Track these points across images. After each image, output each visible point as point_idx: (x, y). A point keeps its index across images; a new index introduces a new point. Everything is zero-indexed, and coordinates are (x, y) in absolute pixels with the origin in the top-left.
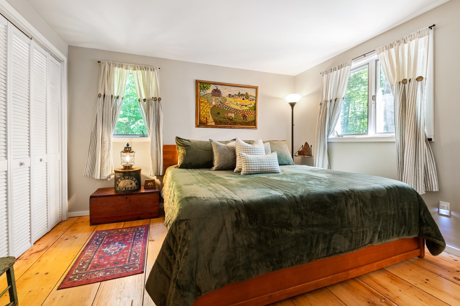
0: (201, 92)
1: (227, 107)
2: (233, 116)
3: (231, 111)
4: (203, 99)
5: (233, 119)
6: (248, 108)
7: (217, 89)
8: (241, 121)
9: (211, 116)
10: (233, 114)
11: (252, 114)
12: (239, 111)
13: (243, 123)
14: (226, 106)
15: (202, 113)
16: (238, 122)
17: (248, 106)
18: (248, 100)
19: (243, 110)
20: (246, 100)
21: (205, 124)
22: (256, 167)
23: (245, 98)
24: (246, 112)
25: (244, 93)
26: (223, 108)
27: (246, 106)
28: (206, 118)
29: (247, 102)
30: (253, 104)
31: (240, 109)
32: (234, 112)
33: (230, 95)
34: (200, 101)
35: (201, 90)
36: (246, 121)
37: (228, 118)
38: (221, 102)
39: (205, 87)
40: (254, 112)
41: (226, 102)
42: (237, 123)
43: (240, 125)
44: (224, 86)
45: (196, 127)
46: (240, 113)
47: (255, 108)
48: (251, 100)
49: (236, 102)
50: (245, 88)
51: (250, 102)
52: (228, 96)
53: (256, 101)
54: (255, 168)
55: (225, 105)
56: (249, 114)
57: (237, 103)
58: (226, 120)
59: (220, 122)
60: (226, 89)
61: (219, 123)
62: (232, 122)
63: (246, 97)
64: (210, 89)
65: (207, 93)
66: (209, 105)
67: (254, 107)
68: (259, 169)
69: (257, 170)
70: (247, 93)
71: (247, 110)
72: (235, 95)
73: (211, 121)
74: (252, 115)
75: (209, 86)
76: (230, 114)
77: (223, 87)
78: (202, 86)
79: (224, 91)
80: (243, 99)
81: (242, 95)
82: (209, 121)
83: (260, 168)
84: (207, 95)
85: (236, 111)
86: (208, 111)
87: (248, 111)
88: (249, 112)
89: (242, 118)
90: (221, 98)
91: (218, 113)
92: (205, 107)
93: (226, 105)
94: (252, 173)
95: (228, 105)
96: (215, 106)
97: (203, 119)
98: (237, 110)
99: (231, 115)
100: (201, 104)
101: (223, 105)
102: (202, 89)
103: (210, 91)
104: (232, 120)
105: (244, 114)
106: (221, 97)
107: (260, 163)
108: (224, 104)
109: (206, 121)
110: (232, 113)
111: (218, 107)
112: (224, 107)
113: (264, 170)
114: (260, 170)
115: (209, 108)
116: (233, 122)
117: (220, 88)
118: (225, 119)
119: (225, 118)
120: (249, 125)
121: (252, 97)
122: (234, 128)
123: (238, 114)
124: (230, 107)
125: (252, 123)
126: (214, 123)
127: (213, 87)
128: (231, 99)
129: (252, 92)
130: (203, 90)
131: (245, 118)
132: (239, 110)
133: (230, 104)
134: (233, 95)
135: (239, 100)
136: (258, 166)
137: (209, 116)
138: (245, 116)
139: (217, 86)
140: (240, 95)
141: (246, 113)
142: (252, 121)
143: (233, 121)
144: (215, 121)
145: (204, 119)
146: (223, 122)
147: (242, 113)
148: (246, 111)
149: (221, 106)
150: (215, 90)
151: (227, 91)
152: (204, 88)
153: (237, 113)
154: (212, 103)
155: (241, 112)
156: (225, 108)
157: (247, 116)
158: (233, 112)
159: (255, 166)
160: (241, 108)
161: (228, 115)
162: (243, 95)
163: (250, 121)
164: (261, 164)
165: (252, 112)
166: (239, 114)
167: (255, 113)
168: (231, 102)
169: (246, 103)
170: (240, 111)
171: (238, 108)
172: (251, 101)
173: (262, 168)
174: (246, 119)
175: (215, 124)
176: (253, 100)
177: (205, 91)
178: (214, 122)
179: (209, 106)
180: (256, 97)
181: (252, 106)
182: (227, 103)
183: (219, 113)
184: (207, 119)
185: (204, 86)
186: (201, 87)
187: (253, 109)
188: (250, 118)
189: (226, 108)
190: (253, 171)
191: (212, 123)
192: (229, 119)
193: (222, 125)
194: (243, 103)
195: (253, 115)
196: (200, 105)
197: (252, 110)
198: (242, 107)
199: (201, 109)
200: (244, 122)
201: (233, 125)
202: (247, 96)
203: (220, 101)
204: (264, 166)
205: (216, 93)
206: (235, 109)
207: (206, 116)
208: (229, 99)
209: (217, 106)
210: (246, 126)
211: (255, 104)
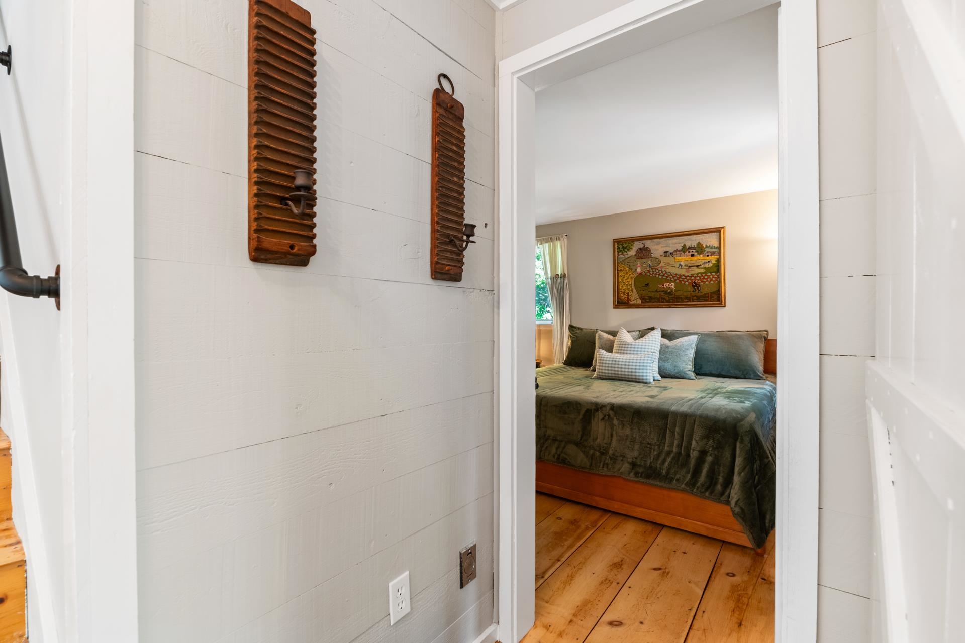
0: (619, 256)
1: (662, 272)
2: (673, 287)
3: (669, 278)
4: (622, 265)
5: (672, 291)
6: (702, 271)
7: (644, 246)
8: (689, 294)
9: (635, 291)
10: (673, 284)
11: (711, 280)
12: (683, 277)
13: (693, 297)
14: (660, 272)
15: (622, 287)
16: (682, 296)
17: (702, 266)
18: (702, 256)
19: (692, 275)
20: (697, 257)
21: (625, 303)
22: (608, 370)
23: (695, 254)
24: (698, 278)
25: (694, 244)
26: (654, 275)
27: (698, 266)
28: (628, 293)
29: (700, 259)
30: (714, 262)
31: (686, 274)
32: (675, 280)
33: (666, 252)
34: (618, 270)
35: (620, 253)
36: (699, 294)
37: (663, 292)
38: (650, 267)
39: (625, 248)
40: (716, 276)
41: (660, 265)
42: (681, 298)
43: (687, 302)
44: (655, 240)
45: (614, 308)
46: (685, 280)
47: (717, 268)
48: (709, 254)
49: (679, 263)
50: (695, 236)
51: (707, 259)
52: (663, 254)
53: (719, 254)
54: (606, 371)
55: (657, 271)
56: (705, 281)
57: (680, 265)
58: (660, 294)
59: (650, 298)
60: (658, 244)
61: (648, 301)
62: (670, 297)
63: (697, 251)
64: (634, 249)
65: (628, 256)
66: (632, 274)
67: (716, 266)
68: (611, 374)
69: (610, 375)
70: (699, 244)
71: (701, 273)
72: (677, 250)
73: (635, 298)
74: (712, 282)
75: (632, 245)
76: (666, 285)
77: (654, 242)
78: (621, 247)
79: (656, 247)
80: (693, 255)
81: (690, 248)
82: (632, 299)
83: (613, 372)
84: (628, 259)
85: (678, 279)
86: (630, 283)
87: (704, 275)
88: (706, 277)
89: (690, 289)
90: (651, 261)
91: (646, 285)
92: (626, 278)
93: (660, 269)
94: (604, 377)
95: (663, 270)
96: (641, 274)
97: (622, 295)
98: (681, 276)
99: (669, 285)
100: (620, 274)
101: (654, 270)
102: (621, 251)
103: (632, 252)
104: (670, 294)
105: (695, 282)
106: (650, 259)
107: (613, 366)
108: (656, 269)
109: (628, 298)
110: (670, 281)
111: (646, 274)
112: (656, 274)
113: (620, 376)
114: (613, 375)
115: (632, 278)
116: (673, 298)
117: (648, 244)
118: (658, 294)
119: (658, 292)
120: (707, 301)
121: (711, 248)
122: (676, 307)
123: (683, 282)
124: (667, 273)
125: (712, 297)
126: (640, 301)
127: (638, 245)
128: (670, 259)
129: (710, 240)
130: (623, 253)
131: (698, 289)
132: (684, 275)
133: (668, 267)
134: (672, 251)
135: (685, 259)
136: (610, 369)
137: (632, 291)
138: (696, 285)
139: (644, 241)
140: (685, 249)
141: (698, 280)
142: (713, 293)
143: (673, 296)
144: (642, 298)
145: (625, 296)
146: (654, 298)
147: (689, 281)
148: (697, 276)
149: (652, 273)
150: (640, 249)
151: (662, 247)
152: (624, 250)
153: (680, 282)
154: (636, 270)
155: (688, 278)
156: (657, 276)
157: (702, 284)
158: (673, 279)
159: (607, 368)
160: (687, 271)
161: (663, 286)
162: (692, 247)
163: (708, 294)
164: (615, 367)
165: (711, 277)
166: (685, 282)
167: (719, 277)
168: (669, 263)
169: (698, 261)
170: (686, 277)
171: (682, 272)
172: (708, 256)
173: (616, 372)
174: (699, 291)
175: (642, 303)
176: (713, 253)
177: (625, 253)
178: (640, 299)
179: (632, 276)
180: (719, 248)
181: (711, 265)
182: (662, 267)
183: (648, 284)
184: (628, 296)
185: (623, 247)
186: (619, 248)
187: (715, 269)
188: (707, 288)
189: (659, 275)
190: (604, 374)
191: (637, 301)
192: (666, 293)
193: (654, 303)
194: (692, 262)
195: (714, 281)
196: (618, 276)
197: (711, 273)
198: (690, 269)
199: (620, 281)
200: (695, 296)
201: (674, 301)
202: (700, 249)
203: (650, 265)
204: (620, 369)
205: (644, 252)
206: (676, 274)
207: (627, 291)
208: (664, 260)
209: (644, 274)
210: (699, 303)
211: (719, 260)
